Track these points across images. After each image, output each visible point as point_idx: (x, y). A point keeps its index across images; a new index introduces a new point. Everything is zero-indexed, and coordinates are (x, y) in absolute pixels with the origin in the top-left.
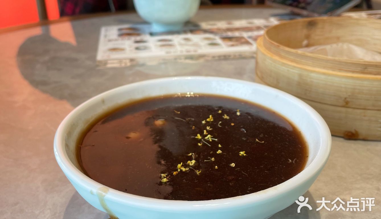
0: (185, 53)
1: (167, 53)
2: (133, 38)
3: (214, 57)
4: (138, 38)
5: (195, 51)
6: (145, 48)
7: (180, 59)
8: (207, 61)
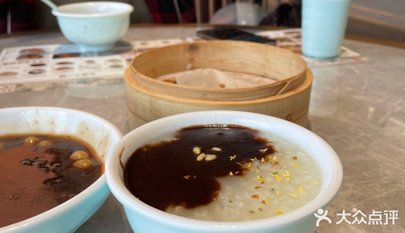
0: (81, 77)
1: (61, 76)
2: (32, 61)
3: (109, 80)
4: (38, 61)
5: (93, 74)
6: (40, 72)
7: (72, 83)
8: (100, 85)
